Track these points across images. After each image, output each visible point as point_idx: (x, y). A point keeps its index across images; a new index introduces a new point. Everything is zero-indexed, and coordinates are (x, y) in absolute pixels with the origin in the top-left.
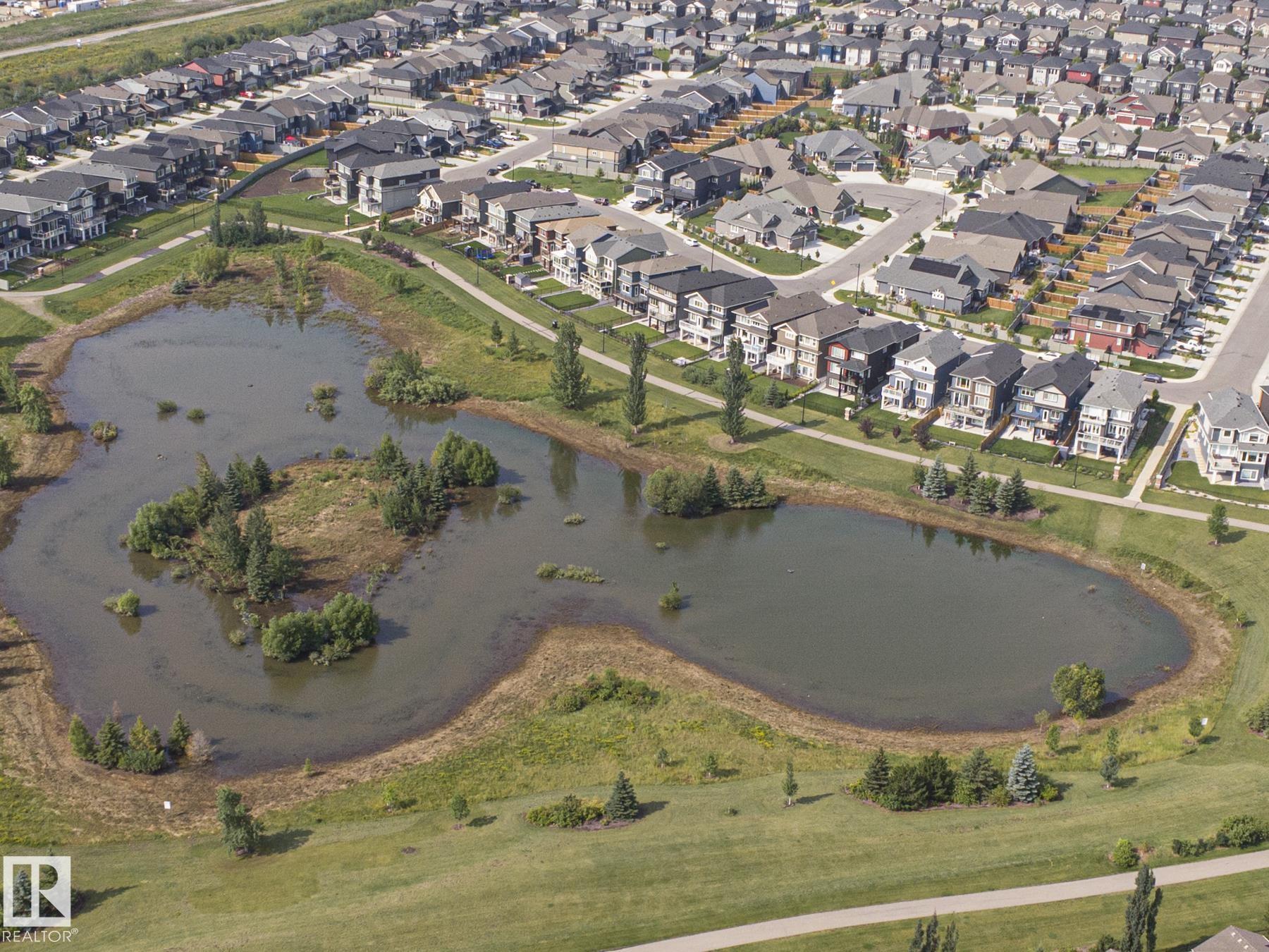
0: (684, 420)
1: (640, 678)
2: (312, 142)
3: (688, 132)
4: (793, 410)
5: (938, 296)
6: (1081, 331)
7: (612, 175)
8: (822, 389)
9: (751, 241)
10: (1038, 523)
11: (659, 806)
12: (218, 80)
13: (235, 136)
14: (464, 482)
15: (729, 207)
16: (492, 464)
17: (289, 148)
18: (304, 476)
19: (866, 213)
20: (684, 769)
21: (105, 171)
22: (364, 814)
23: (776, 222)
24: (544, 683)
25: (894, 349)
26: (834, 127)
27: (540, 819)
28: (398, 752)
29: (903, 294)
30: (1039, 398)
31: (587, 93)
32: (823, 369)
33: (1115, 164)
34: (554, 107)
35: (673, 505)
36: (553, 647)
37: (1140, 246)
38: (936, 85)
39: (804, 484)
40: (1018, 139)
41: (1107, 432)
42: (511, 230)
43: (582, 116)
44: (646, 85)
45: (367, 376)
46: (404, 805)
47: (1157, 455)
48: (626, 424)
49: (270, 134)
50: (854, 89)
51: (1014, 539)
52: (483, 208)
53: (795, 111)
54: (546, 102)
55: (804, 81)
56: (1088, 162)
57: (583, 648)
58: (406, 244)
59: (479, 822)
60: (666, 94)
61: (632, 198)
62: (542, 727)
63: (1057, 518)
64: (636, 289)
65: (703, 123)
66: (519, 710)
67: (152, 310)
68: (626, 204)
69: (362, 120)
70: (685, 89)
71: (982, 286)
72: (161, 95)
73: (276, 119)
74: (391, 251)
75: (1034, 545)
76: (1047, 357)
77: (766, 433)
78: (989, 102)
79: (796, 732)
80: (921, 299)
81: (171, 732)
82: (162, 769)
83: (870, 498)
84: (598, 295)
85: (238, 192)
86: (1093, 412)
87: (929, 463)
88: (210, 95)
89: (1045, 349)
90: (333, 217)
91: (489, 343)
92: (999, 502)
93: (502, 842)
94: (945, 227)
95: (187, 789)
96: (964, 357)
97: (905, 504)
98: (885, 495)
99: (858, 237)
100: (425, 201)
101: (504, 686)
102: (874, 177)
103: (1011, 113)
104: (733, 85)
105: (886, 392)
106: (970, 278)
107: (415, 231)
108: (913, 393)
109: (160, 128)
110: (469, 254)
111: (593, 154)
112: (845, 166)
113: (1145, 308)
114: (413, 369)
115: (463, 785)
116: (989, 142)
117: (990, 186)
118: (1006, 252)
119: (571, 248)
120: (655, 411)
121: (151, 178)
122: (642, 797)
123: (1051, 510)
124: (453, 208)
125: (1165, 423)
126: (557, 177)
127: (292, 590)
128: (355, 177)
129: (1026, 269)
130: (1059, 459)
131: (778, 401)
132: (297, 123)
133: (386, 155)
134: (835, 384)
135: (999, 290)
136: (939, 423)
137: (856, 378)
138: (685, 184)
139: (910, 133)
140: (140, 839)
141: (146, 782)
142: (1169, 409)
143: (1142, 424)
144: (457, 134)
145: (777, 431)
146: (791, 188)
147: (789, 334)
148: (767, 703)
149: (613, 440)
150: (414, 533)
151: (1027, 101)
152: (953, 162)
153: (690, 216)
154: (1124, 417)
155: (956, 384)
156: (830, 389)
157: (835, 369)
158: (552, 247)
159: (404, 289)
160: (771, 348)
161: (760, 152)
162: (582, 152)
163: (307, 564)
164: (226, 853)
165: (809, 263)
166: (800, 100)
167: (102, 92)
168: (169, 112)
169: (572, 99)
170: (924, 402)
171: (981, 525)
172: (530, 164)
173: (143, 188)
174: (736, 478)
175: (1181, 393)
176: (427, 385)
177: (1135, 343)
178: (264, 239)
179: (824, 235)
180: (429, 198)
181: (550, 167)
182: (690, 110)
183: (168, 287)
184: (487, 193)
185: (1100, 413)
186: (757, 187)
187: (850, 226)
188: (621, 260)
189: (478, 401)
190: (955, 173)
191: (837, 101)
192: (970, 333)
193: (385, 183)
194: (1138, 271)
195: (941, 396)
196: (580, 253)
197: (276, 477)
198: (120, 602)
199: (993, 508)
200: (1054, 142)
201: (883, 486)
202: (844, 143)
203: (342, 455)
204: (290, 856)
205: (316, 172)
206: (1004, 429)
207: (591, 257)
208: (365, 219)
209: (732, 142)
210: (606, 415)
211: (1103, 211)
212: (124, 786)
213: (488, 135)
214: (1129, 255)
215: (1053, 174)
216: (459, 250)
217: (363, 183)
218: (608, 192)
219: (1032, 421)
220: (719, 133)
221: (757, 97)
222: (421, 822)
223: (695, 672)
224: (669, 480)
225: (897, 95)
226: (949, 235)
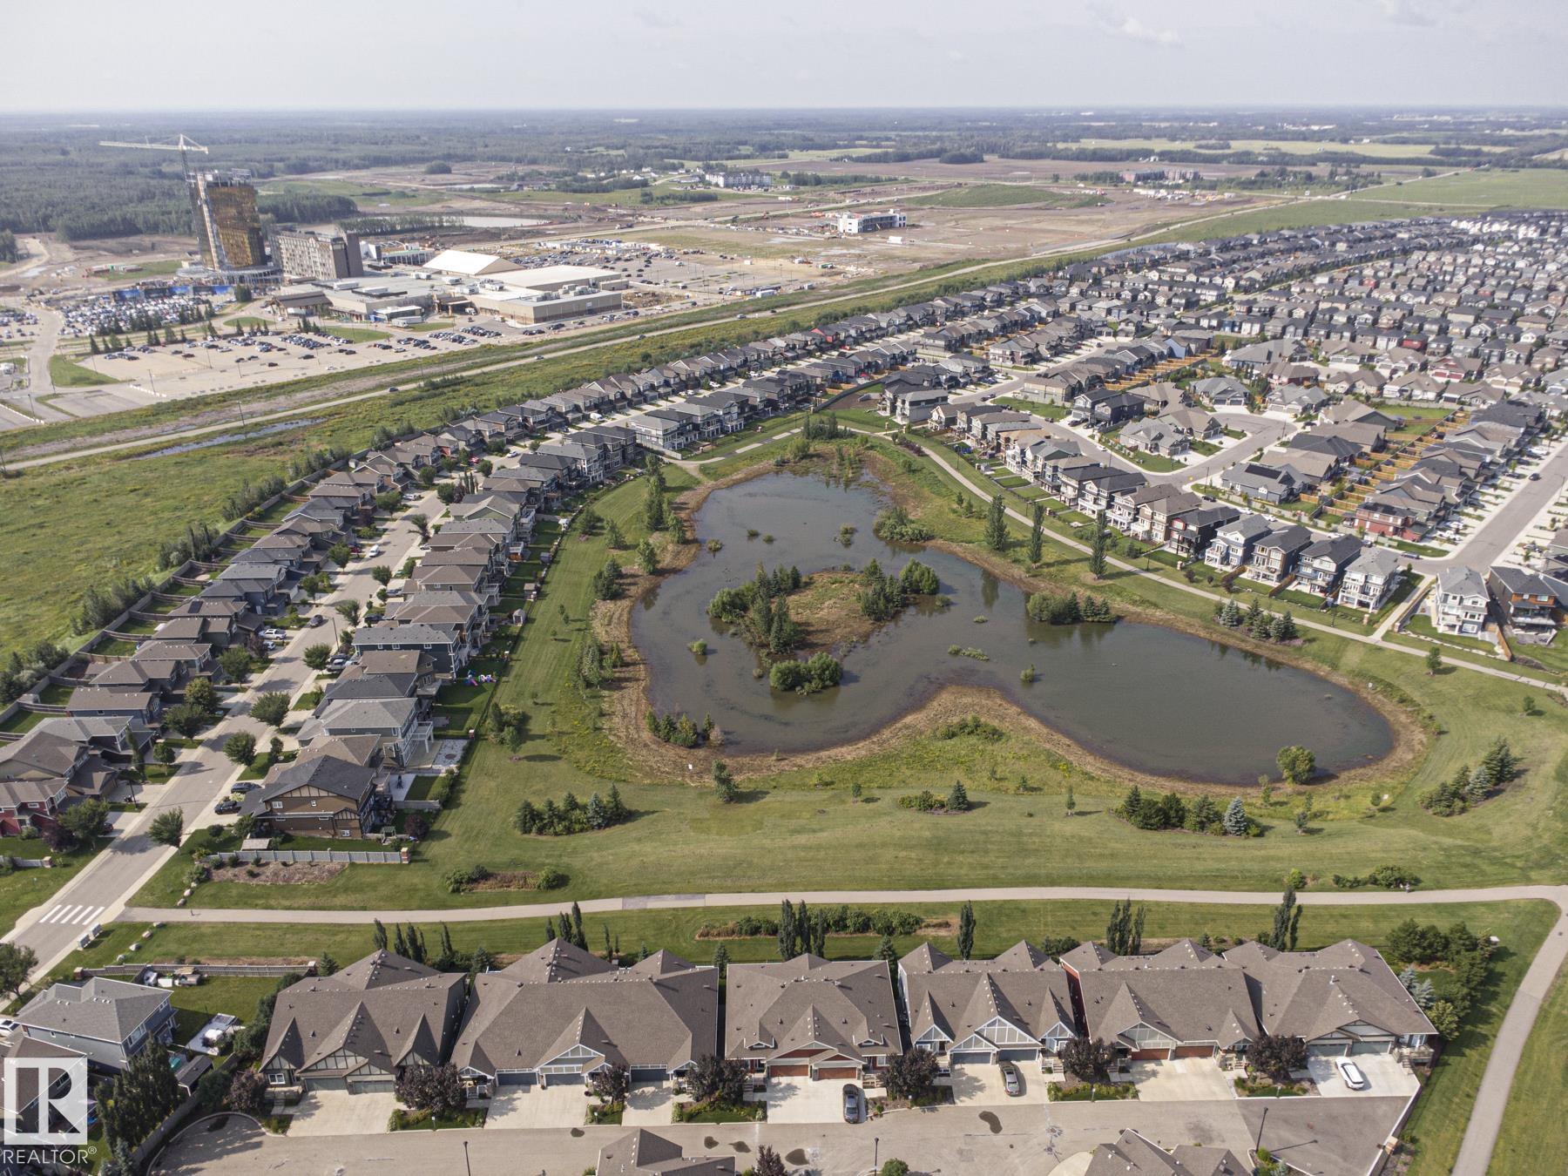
0: (1067, 562)
1: (996, 723)
2: (877, 377)
3: (1117, 377)
4: (1143, 561)
5: (1263, 491)
6: (1363, 520)
7: (1059, 403)
8: (1166, 549)
9: (1142, 449)
10: (1300, 648)
11: (982, 804)
12: (830, 339)
13: (830, 373)
14: (917, 591)
15: (1131, 426)
16: (936, 581)
17: (862, 381)
18: (821, 580)
19: (1229, 433)
20: (1005, 783)
21: (749, 392)
22: (803, 787)
23: (1160, 437)
24: (934, 720)
25: (1219, 524)
26: (1220, 375)
27: (906, 803)
28: (833, 752)
29: (1238, 488)
30: (1316, 564)
31: (1057, 350)
32: (1168, 536)
33: (1425, 405)
34: (1034, 358)
35: (1045, 615)
36: (946, 698)
37: (1425, 463)
38: (1301, 349)
39: (1139, 609)
40: (1353, 386)
41: (1364, 590)
42: (984, 436)
43: (1051, 365)
44: (1099, 345)
45: (875, 521)
46: (827, 784)
47: (1403, 608)
48: (1028, 562)
49: (851, 372)
50: (1241, 351)
51: (1280, 658)
52: (969, 422)
53: (1195, 365)
54: (1029, 355)
55: (1208, 343)
56: (1404, 403)
57: (965, 700)
58: (918, 442)
59: (868, 800)
60: (1108, 352)
61: (1071, 418)
62: (924, 747)
63: (1315, 646)
64: (1054, 477)
65: (1129, 371)
66: (914, 734)
67: (759, 475)
68: (1064, 423)
69: (910, 365)
70: (1121, 348)
71: (1296, 486)
72: (794, 348)
73: (855, 363)
74: (910, 446)
75: (1294, 663)
76: (1333, 536)
77: (1121, 574)
78: (1340, 360)
79: (1089, 769)
80: (1251, 493)
81: (702, 725)
82: (695, 745)
83: (1182, 622)
84: (1031, 479)
85: (826, 406)
86: (1354, 576)
87: (1226, 601)
88: (823, 348)
89: (1335, 531)
90: (878, 423)
91: (955, 506)
92: (1272, 632)
93: (878, 814)
94: (1283, 444)
95: (706, 759)
96: (1269, 532)
97: (1206, 628)
98: (1192, 621)
99: (1218, 449)
100: (935, 416)
101: (909, 719)
102: (1242, 410)
103: (1354, 368)
104: (1153, 345)
105: (1208, 552)
106: (1288, 480)
107: (927, 435)
108: (1228, 555)
109: (790, 367)
110: (957, 450)
111: (1049, 389)
112: (1222, 402)
113: (1414, 506)
114: (902, 519)
115: (866, 776)
116: (1331, 388)
117: (1324, 418)
118: (1320, 463)
119: (1018, 449)
120: (1049, 555)
121: (775, 397)
122: (971, 797)
123: (1311, 641)
124: (952, 421)
125: (1414, 587)
126: (1025, 404)
127: (797, 648)
128: (895, 399)
129: (1334, 475)
130: (1326, 606)
131: (1134, 554)
132: (869, 365)
133: (917, 387)
134: (1175, 545)
135: (1310, 489)
136: (1243, 576)
137: (1190, 543)
138: (1104, 410)
139: (1274, 381)
140: (671, 785)
141: (683, 752)
142: (1419, 578)
143: (1394, 587)
144: (967, 374)
145: (1129, 573)
146: (1176, 415)
147: (1147, 511)
148: (1075, 748)
149: (1018, 572)
150: (878, 619)
151: (1368, 361)
152: (1299, 400)
153: (1104, 431)
154: (1378, 581)
155: (1257, 551)
156: (1171, 549)
157: (1175, 536)
158: (1007, 447)
159: (911, 469)
160: (1135, 520)
161: (1162, 391)
162: (1042, 388)
163: (809, 633)
164: (716, 799)
165: (1179, 465)
166: (1202, 357)
167: (759, 345)
168: (798, 357)
169: (1047, 354)
170: (1235, 561)
171: (1257, 646)
172: (1010, 395)
173: (769, 403)
174: (1090, 601)
175: (1431, 568)
176: (908, 530)
177: (1403, 530)
178: (834, 435)
179: (1194, 446)
180: (937, 414)
181: (1021, 397)
182: (1121, 362)
183: (773, 462)
184: (973, 411)
185: (1360, 577)
186: (1155, 414)
187: (1214, 442)
188: (1047, 458)
189: (940, 541)
190: (1300, 408)
191: (1227, 358)
192: (1282, 517)
193: (912, 404)
194: (1416, 480)
195: (1247, 558)
196: (1023, 452)
197: (804, 579)
198: (696, 646)
199: (1268, 636)
200: (1381, 389)
201: (1194, 615)
202: (1223, 385)
203: (848, 569)
204: (752, 806)
205: (875, 396)
206: (1290, 583)
207: (1029, 455)
208: (898, 426)
209: (1146, 384)
210: (1019, 556)
211: (1407, 437)
212: (671, 752)
213: (986, 375)
214: (1413, 469)
215: (1371, 410)
216: (951, 447)
217: (899, 404)
218: (1053, 413)
219: (1311, 578)
220: (1139, 377)
221: (1171, 354)
222: (834, 796)
223: (1033, 723)
224: (1045, 599)
225: (1270, 355)
226: (1283, 450)
